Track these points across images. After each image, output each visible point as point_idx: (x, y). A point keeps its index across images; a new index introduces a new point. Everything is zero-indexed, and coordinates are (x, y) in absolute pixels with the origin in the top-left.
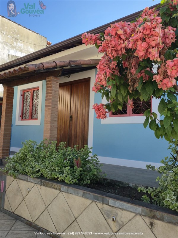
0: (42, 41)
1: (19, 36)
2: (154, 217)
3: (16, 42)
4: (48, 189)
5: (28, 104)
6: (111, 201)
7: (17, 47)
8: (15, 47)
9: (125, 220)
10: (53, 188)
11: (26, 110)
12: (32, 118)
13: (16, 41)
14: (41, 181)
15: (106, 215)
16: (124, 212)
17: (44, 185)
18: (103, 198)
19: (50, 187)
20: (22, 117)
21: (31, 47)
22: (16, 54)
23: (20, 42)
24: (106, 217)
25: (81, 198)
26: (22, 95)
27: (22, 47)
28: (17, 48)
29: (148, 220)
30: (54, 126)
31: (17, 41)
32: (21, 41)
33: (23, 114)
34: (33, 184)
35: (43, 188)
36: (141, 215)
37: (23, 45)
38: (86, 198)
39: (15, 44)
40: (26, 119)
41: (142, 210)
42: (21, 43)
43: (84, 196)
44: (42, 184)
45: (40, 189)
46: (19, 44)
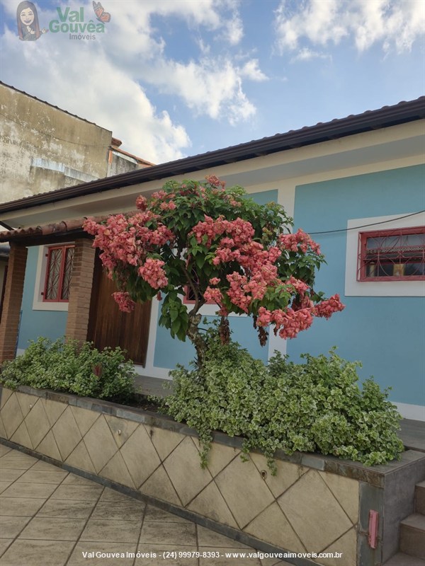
0: (102, 139)
1: (53, 129)
2: (154, 425)
3: (48, 142)
4: (54, 402)
5: (57, 272)
6: (118, 411)
7: (49, 151)
8: (45, 152)
9: (129, 432)
10: (60, 401)
11: (53, 282)
12: (62, 298)
13: (47, 140)
14: (47, 394)
15: (112, 428)
16: (130, 423)
17: (50, 399)
18: (111, 409)
19: (57, 401)
20: (46, 296)
21: (78, 151)
22: (47, 164)
23: (55, 142)
24: (113, 432)
25: (90, 411)
26: (47, 255)
27: (60, 151)
28: (49, 154)
29: (148, 429)
30: (82, 316)
31: (50, 139)
32: (57, 140)
33: (46, 290)
34: (37, 398)
35: (49, 402)
36: (143, 424)
37: (61, 147)
38: (96, 410)
39: (45, 147)
40: (52, 300)
41: (146, 419)
42: (58, 144)
43: (93, 408)
44: (48, 397)
45: (44, 404)
46: (53, 146)
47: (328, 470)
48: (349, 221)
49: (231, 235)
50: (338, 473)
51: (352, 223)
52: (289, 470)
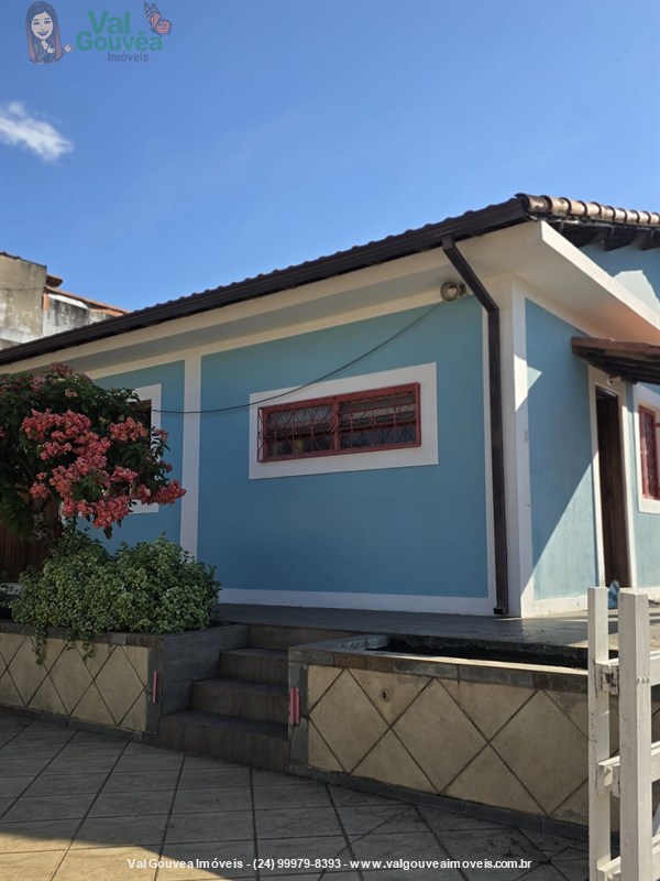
0: (33, 278)
47: (129, 643)
48: (251, 395)
49: (62, 428)
50: (134, 644)
51: (254, 398)
52: (102, 648)
